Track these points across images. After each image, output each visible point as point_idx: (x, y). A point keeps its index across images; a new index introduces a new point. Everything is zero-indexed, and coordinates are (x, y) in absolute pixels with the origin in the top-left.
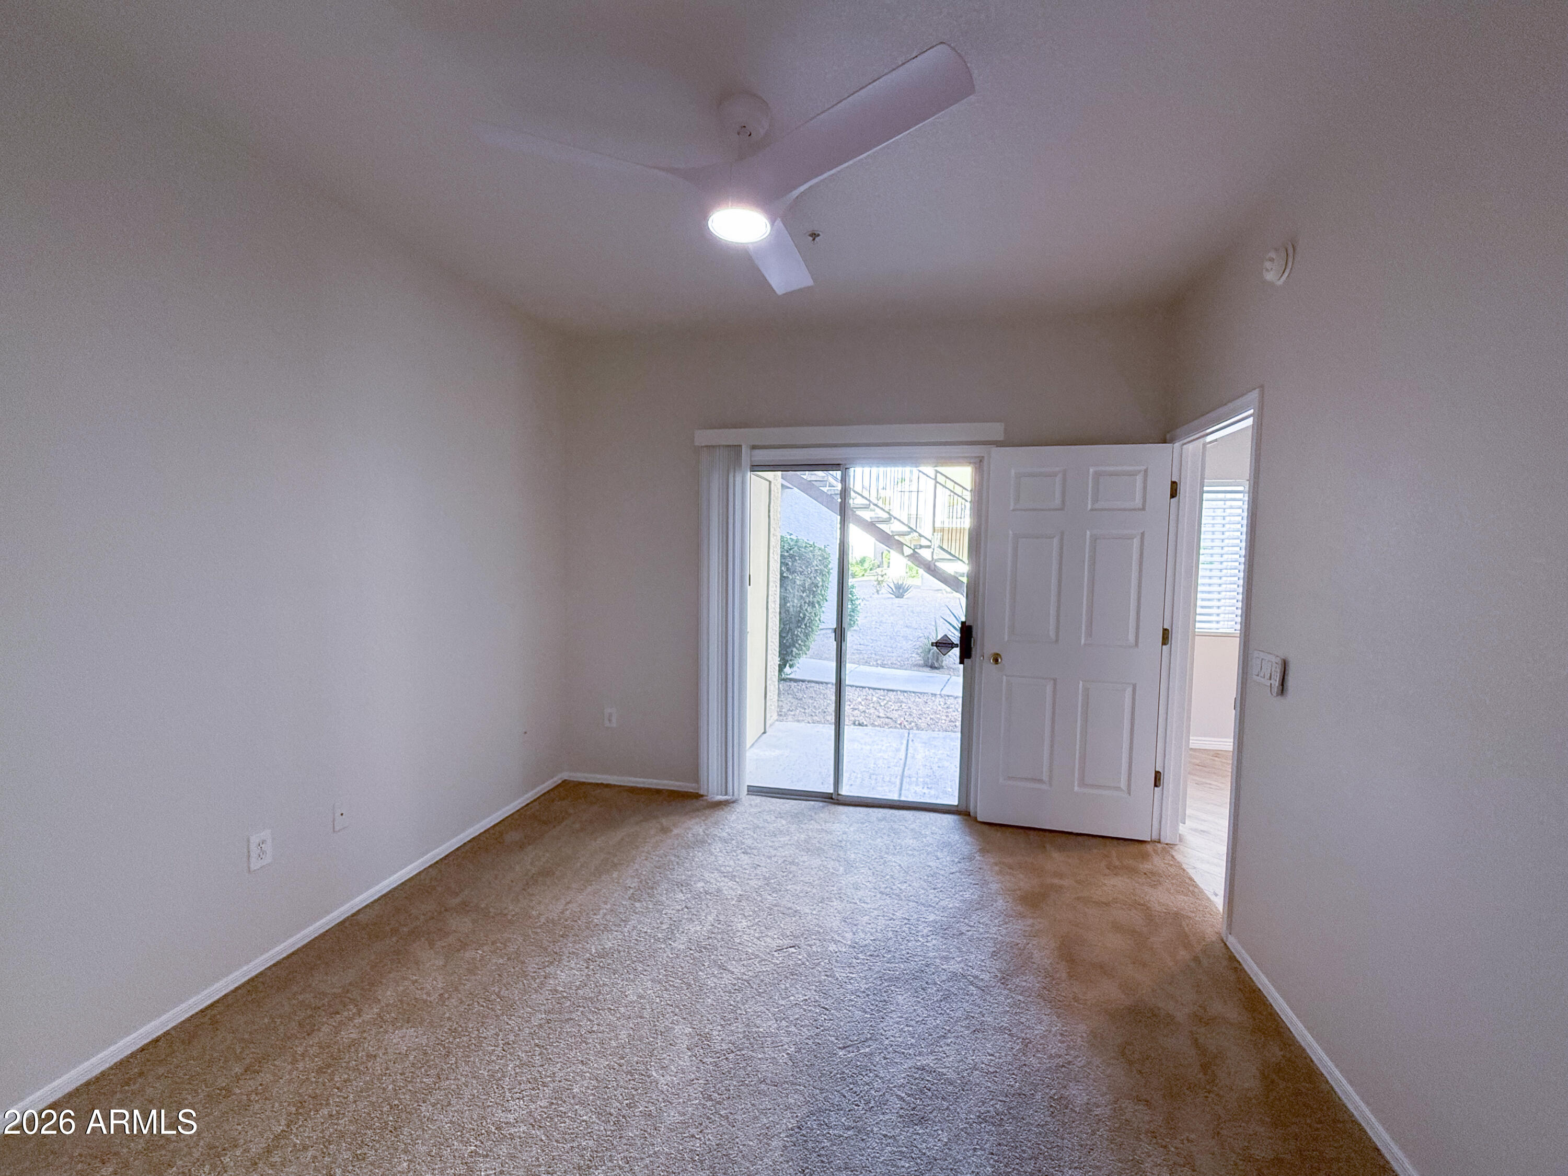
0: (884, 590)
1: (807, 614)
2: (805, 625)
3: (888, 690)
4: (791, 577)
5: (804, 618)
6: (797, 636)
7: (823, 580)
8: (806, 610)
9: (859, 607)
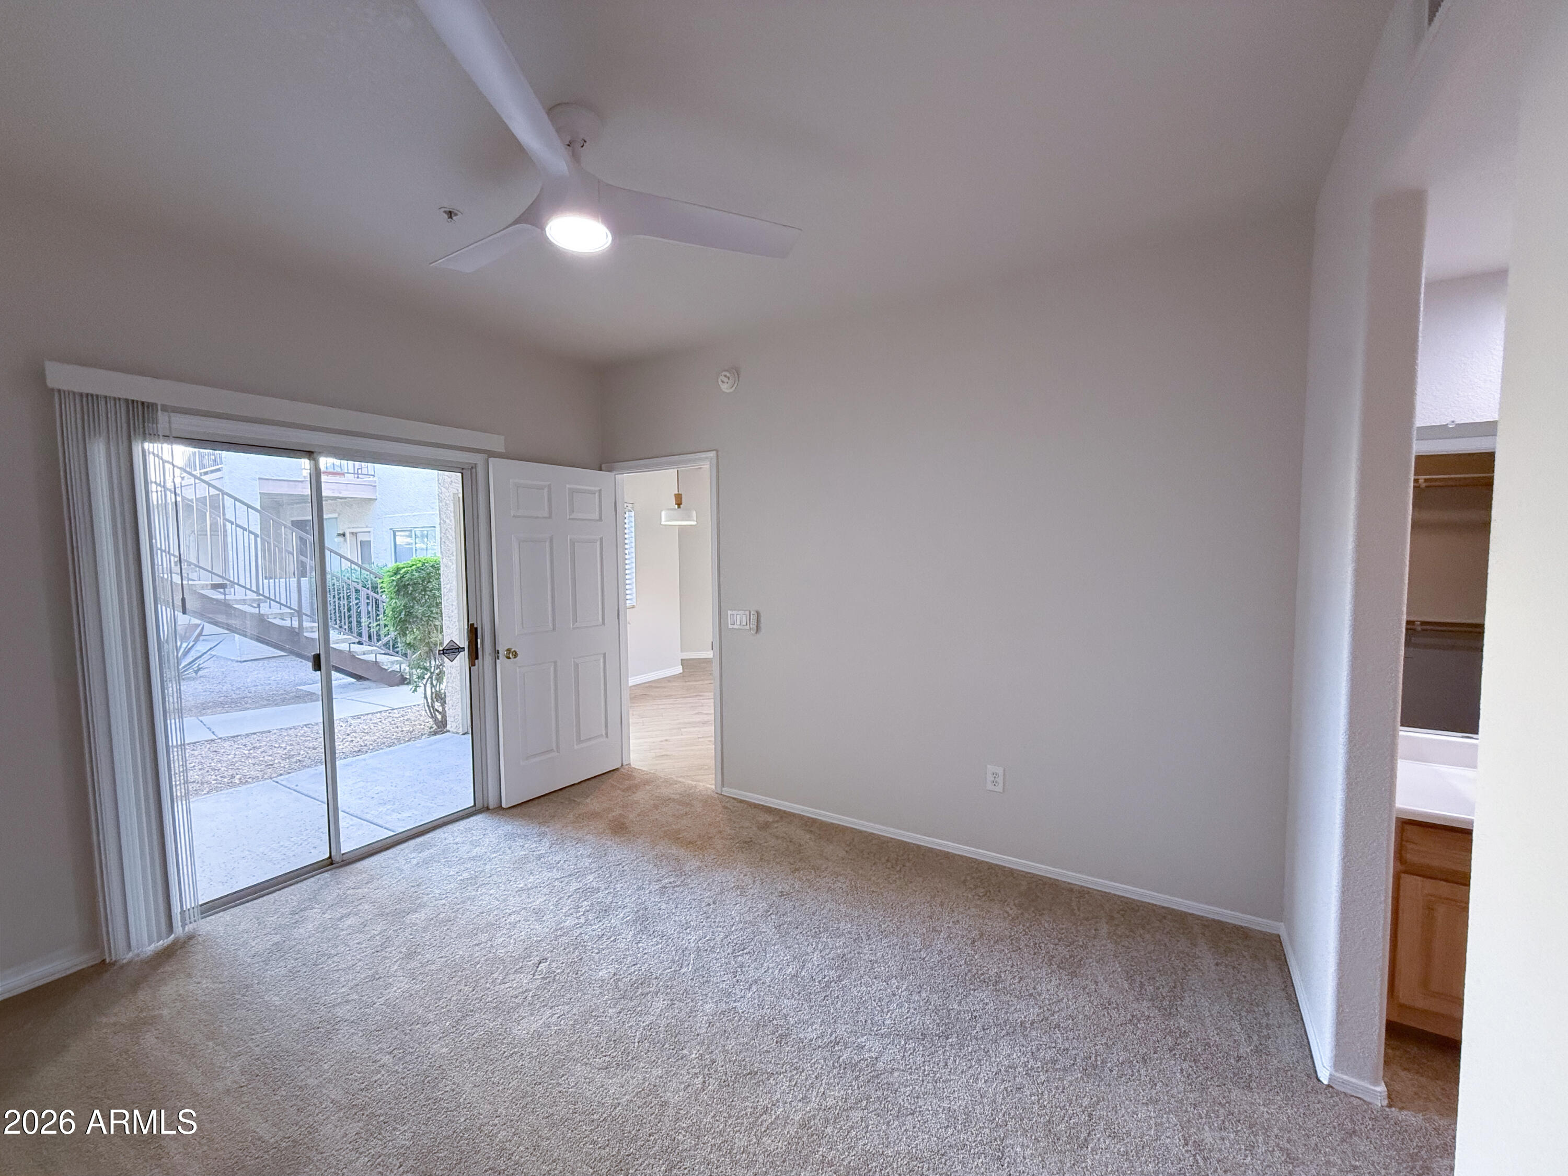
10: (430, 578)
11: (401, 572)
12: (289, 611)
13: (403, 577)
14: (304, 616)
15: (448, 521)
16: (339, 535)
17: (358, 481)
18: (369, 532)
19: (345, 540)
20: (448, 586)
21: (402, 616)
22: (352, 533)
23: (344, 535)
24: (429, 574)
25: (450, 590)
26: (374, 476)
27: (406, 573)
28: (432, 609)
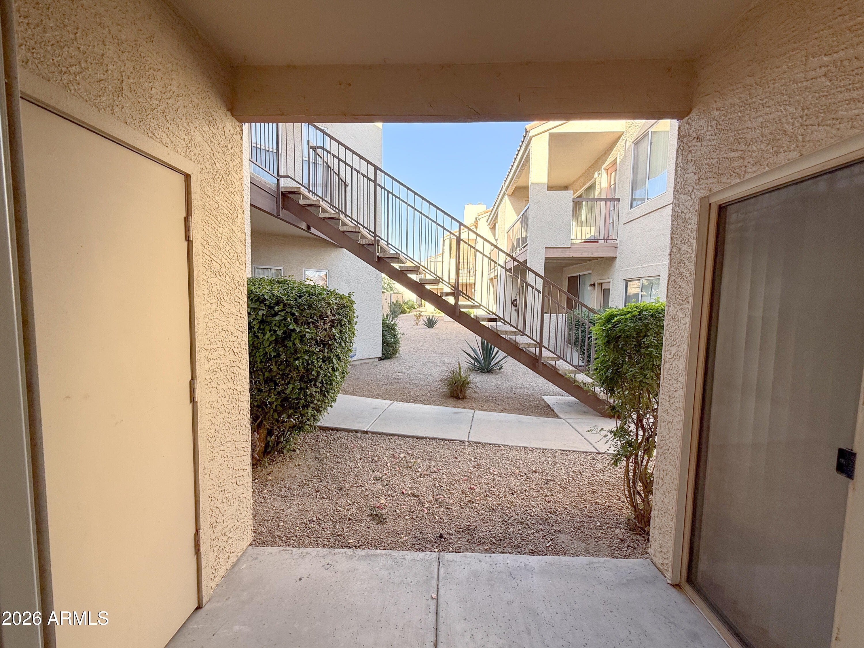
0: (421, 322)
1: (322, 372)
2: (322, 383)
3: (418, 438)
4: (298, 330)
5: (318, 376)
6: (311, 395)
7: (341, 332)
8: (320, 367)
9: (400, 340)
10: (648, 331)
11: (613, 321)
12: (535, 343)
13: (614, 327)
14: (543, 348)
15: (684, 247)
16: (591, 285)
17: (606, 245)
18: (610, 282)
19: (594, 289)
20: (674, 350)
21: (609, 374)
22: (599, 284)
23: (594, 285)
24: (646, 325)
25: (675, 356)
26: (616, 240)
27: (619, 322)
28: (646, 372)
